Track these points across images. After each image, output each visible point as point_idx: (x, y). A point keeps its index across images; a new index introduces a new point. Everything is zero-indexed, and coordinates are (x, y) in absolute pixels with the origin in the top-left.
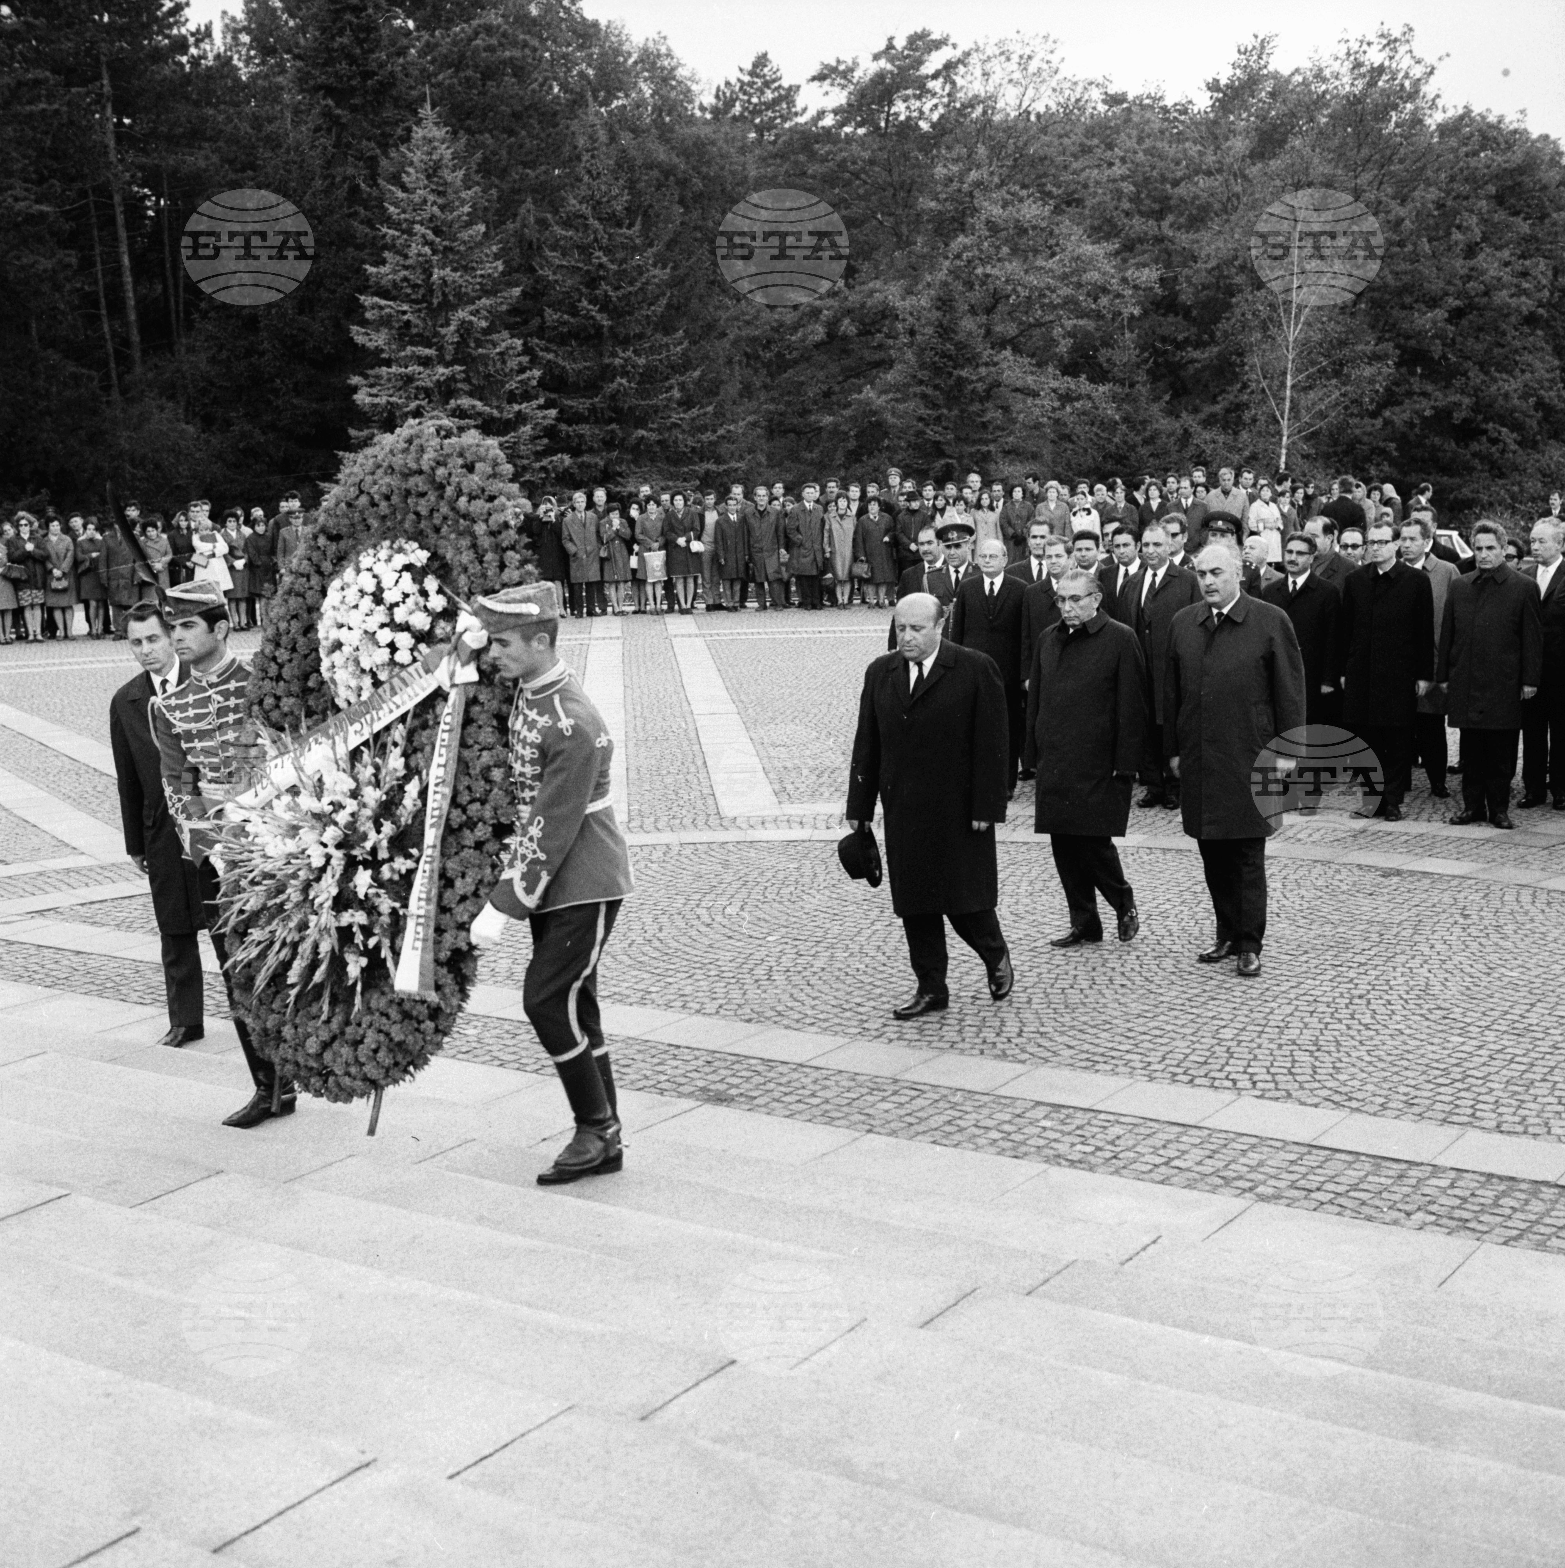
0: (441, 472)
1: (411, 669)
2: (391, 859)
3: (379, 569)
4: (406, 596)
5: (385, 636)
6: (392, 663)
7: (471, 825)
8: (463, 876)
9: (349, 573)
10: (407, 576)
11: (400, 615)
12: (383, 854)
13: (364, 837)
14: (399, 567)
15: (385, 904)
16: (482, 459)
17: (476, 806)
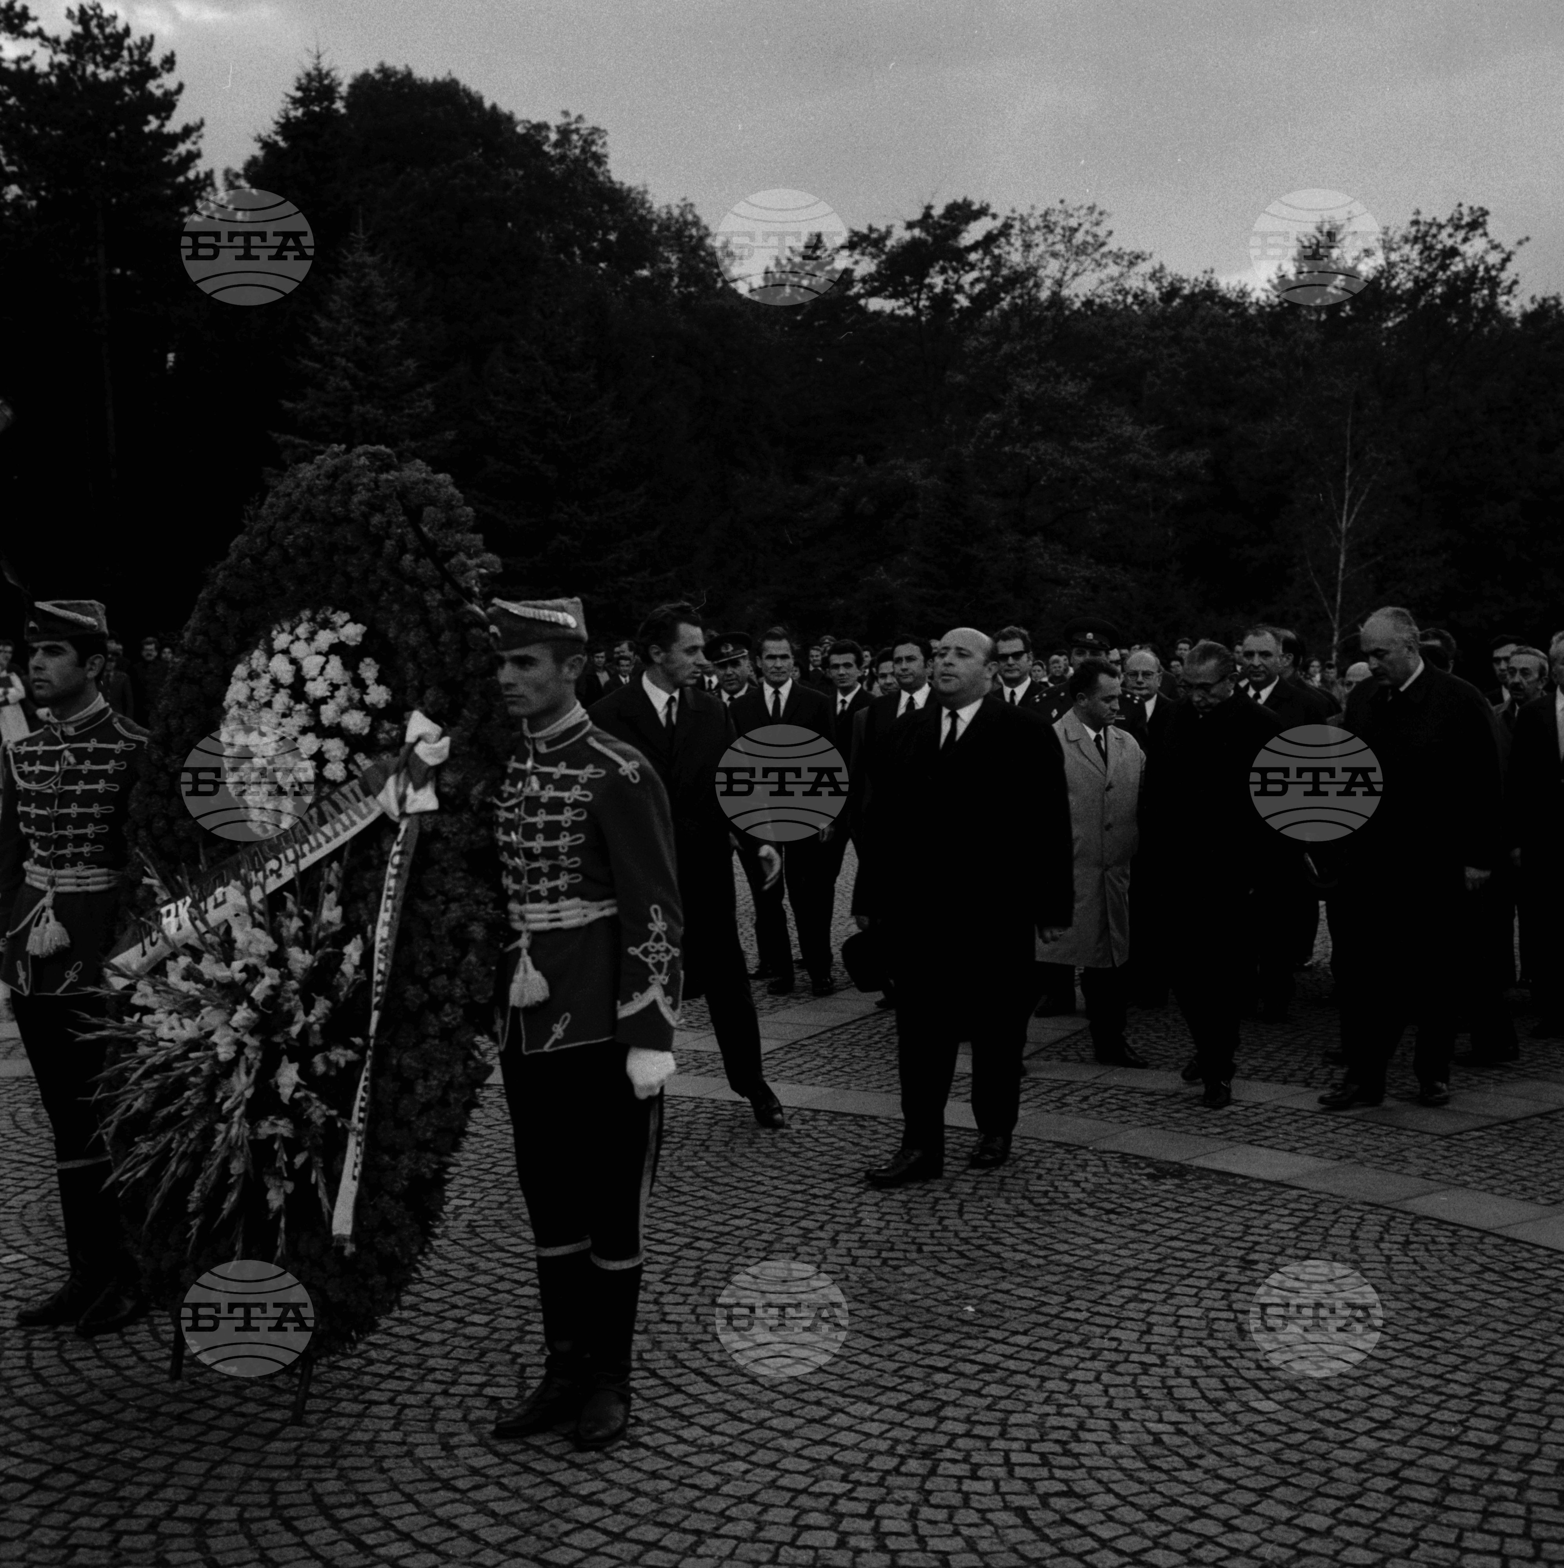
0: (377, 519)
1: (345, 789)
2: (325, 1048)
3: (299, 650)
4: (335, 687)
5: (309, 744)
6: (320, 779)
7: (435, 1005)
8: (426, 1076)
9: (258, 658)
10: (335, 662)
11: (328, 713)
12: (316, 1040)
13: (290, 1019)
14: (325, 647)
15: (318, 1112)
16: (432, 502)
17: (442, 980)
